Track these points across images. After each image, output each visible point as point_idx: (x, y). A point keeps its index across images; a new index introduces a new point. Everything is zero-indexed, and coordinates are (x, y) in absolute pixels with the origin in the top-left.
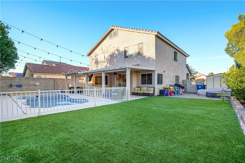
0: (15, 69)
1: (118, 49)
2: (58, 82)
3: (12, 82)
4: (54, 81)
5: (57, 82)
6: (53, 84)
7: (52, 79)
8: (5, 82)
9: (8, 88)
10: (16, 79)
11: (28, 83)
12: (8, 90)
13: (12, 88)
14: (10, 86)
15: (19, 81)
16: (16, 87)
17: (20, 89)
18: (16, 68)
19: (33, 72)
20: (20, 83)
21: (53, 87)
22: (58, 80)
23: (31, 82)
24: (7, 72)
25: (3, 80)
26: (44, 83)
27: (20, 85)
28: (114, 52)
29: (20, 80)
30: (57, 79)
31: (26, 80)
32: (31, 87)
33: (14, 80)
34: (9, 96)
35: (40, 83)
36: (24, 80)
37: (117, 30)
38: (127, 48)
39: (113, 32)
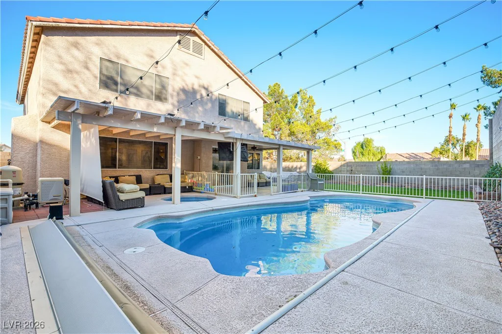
1: (208, 87)
37: (203, 44)
38: (224, 98)
39: (191, 38)
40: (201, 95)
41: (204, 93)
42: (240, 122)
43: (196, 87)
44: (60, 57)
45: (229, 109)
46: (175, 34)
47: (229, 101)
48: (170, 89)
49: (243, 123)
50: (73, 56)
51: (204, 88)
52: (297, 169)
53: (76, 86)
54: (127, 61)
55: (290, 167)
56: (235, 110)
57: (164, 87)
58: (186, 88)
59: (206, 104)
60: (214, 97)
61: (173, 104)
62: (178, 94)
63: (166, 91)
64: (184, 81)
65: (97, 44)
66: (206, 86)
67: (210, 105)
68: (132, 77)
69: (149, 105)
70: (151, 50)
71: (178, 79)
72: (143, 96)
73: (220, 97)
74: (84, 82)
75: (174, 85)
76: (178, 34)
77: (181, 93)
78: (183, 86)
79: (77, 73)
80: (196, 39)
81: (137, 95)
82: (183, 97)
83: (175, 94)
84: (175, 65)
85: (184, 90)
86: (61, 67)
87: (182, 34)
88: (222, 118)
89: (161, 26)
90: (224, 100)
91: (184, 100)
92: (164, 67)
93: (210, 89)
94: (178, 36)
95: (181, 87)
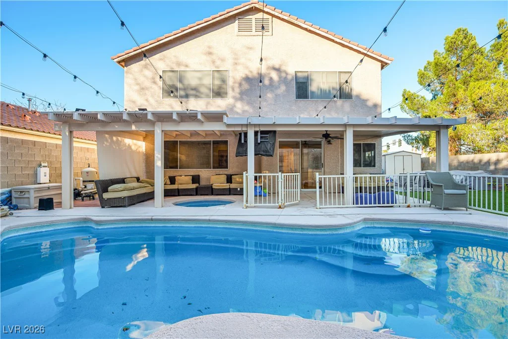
1: (280, 66)
37: (270, 17)
38: (306, 74)
39: (253, 17)
40: (271, 79)
41: (274, 75)
42: (335, 102)
43: (264, 71)
44: (136, 79)
45: (313, 87)
46: (233, 20)
47: (314, 77)
48: (230, 82)
49: (339, 102)
50: (145, 76)
51: (274, 69)
52: (489, 165)
53: (147, 100)
54: (187, 66)
55: (476, 161)
56: (325, 86)
57: (224, 81)
58: (250, 75)
59: (278, 88)
60: (289, 77)
61: (234, 97)
62: (240, 84)
63: (227, 85)
64: (247, 68)
65: (161, 59)
66: (277, 66)
67: (283, 88)
68: (192, 80)
69: (208, 104)
70: (209, 47)
71: (239, 67)
72: (202, 96)
73: (299, 75)
74: (153, 96)
75: (235, 75)
76: (237, 18)
77: (243, 83)
78: (246, 75)
79: (147, 89)
80: (260, 15)
81: (196, 96)
82: (246, 86)
83: (237, 85)
84: (235, 54)
85: (247, 79)
86: (137, 87)
87: (240, 17)
88: (302, 102)
89: (213, 19)
90: (304, 78)
91: (247, 90)
92: (223, 60)
93: (283, 68)
94: (237, 22)
95: (244, 76)
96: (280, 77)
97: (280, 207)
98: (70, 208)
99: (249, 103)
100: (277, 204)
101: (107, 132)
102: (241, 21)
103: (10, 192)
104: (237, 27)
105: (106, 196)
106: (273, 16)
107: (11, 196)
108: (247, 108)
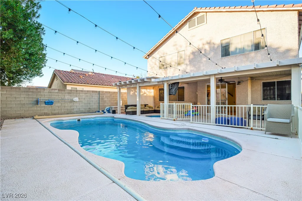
0: (41, 76)
1: (211, 41)
2: (105, 97)
3: (38, 97)
4: (98, 96)
5: (103, 96)
6: (98, 100)
7: (96, 92)
8: (28, 96)
9: (31, 106)
10: (45, 91)
11: (63, 98)
12: (31, 109)
13: (39, 105)
14: (36, 103)
15: (50, 95)
16: (44, 104)
17: (51, 108)
18: (43, 75)
19: (67, 82)
20: (50, 98)
21: (98, 105)
22: (104, 94)
23: (67, 97)
24: (30, 81)
25: (26, 93)
26: (85, 99)
27: (51, 101)
28: (201, 46)
29: (51, 92)
30: (103, 92)
31: (59, 93)
32: (67, 105)
33: (42, 94)
34: (34, 120)
35: (79, 98)
36: (57, 93)
37: (205, 13)
38: (227, 40)
39: (195, 18)
40: (205, 50)
41: (207, 47)
42: (249, 54)
45: (232, 49)
49: (253, 53)
51: (207, 43)
54: (167, 54)
56: (240, 46)
57: (182, 57)
58: (194, 51)
59: (209, 54)
60: (216, 46)
61: (187, 64)
62: (189, 57)
67: (212, 53)
70: (175, 42)
73: (223, 42)
75: (187, 52)
77: (191, 55)
80: (200, 15)
82: (192, 57)
83: (187, 57)
85: (193, 53)
87: (189, 20)
88: (226, 59)
89: (176, 27)
90: (226, 43)
91: (192, 59)
92: (181, 46)
93: (212, 41)
94: (188, 23)
95: (191, 52)
96: (210, 47)
97: (174, 120)
98: (120, 114)
99: (194, 66)
100: (173, 119)
101: (132, 88)
102: (190, 22)
103: (110, 108)
104: (188, 26)
105: (127, 110)
106: (206, 12)
107: (109, 109)
108: (192, 69)
